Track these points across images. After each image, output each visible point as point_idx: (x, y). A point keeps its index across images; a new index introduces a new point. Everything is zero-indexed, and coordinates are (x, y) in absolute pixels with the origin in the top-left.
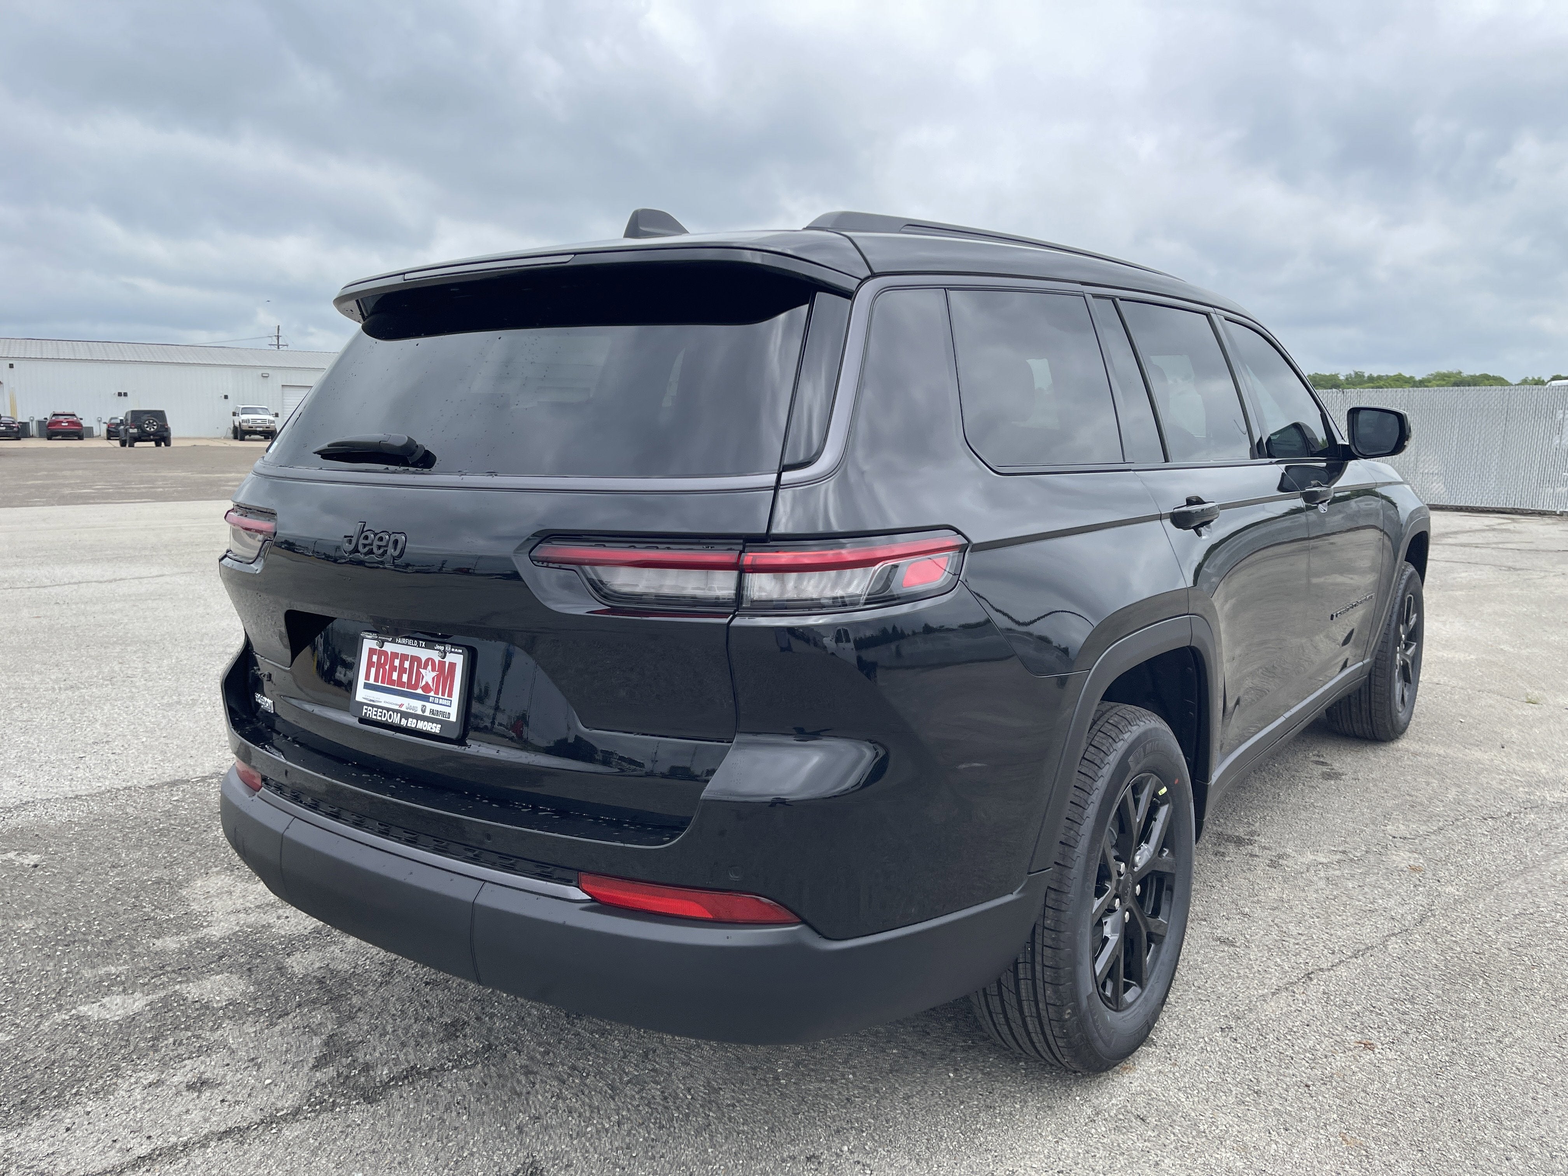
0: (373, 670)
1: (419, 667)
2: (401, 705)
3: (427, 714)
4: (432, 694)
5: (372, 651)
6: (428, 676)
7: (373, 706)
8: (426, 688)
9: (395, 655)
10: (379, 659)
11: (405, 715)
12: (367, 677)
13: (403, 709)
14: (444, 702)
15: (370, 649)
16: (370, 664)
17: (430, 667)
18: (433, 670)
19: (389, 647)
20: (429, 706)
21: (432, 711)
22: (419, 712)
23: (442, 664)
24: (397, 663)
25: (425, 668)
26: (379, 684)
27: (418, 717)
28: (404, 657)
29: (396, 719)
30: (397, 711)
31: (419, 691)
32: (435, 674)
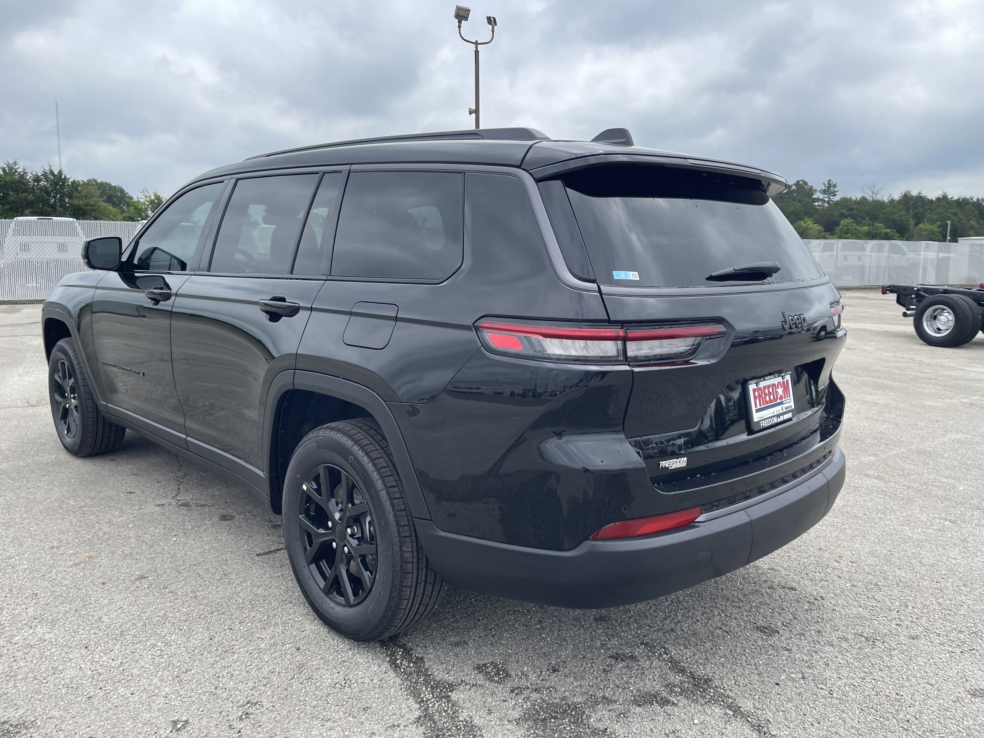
0: (758, 400)
1: (776, 388)
2: (774, 413)
3: (784, 410)
4: (784, 399)
5: (754, 390)
6: (780, 391)
7: (764, 420)
8: (781, 398)
9: (765, 387)
10: (758, 393)
11: (778, 416)
12: (756, 406)
13: (775, 414)
14: (788, 401)
15: (753, 390)
16: (755, 398)
17: (780, 387)
18: (781, 387)
19: (762, 384)
20: (784, 406)
21: (786, 408)
22: (781, 412)
23: (783, 382)
24: (767, 391)
25: (778, 388)
26: (762, 406)
27: (783, 414)
28: (769, 386)
29: (775, 420)
30: (773, 416)
31: (779, 401)
32: (782, 389)
